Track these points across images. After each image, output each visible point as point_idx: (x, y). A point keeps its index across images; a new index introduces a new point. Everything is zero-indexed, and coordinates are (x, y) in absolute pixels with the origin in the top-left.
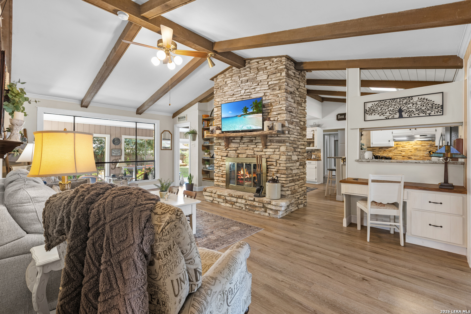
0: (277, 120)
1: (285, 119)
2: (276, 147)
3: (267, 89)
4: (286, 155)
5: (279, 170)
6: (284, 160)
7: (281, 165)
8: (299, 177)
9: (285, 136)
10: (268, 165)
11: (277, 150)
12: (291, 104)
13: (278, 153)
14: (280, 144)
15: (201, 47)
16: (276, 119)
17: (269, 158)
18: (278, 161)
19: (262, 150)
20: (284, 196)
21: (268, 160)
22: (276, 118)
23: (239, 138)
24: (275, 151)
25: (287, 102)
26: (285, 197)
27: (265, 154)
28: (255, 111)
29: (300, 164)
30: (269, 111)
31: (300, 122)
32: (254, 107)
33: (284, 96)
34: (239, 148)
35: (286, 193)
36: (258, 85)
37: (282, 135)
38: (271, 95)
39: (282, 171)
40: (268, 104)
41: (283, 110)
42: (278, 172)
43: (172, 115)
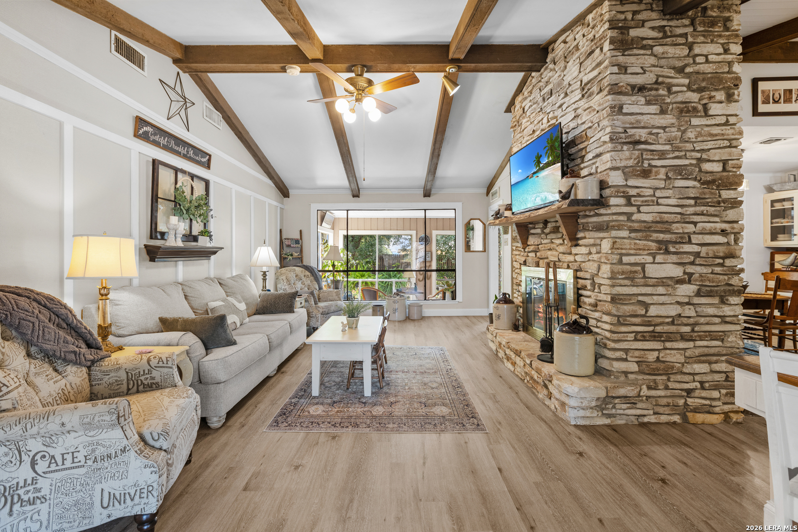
0: (597, 172)
1: (609, 165)
2: (591, 241)
3: (580, 99)
4: (612, 264)
5: (600, 301)
6: (605, 276)
7: (602, 288)
8: (693, 331)
9: (609, 212)
10: (579, 286)
11: (594, 250)
12: (638, 121)
13: (595, 257)
14: (601, 235)
15: (423, 65)
16: (593, 171)
17: (580, 270)
18: (597, 280)
19: (568, 251)
20: (608, 372)
21: (579, 274)
22: (594, 167)
23: (541, 225)
24: (590, 253)
25: (613, 120)
26: (610, 375)
27: (576, 261)
28: (550, 159)
29: (699, 290)
30: (583, 153)
31: (698, 165)
32: (548, 150)
33: (607, 104)
34: (540, 246)
35: (612, 366)
36: (566, 95)
37: (602, 211)
38: (585, 110)
39: (604, 305)
40: (581, 137)
41: (605, 142)
42: (596, 305)
43: (485, 191)
